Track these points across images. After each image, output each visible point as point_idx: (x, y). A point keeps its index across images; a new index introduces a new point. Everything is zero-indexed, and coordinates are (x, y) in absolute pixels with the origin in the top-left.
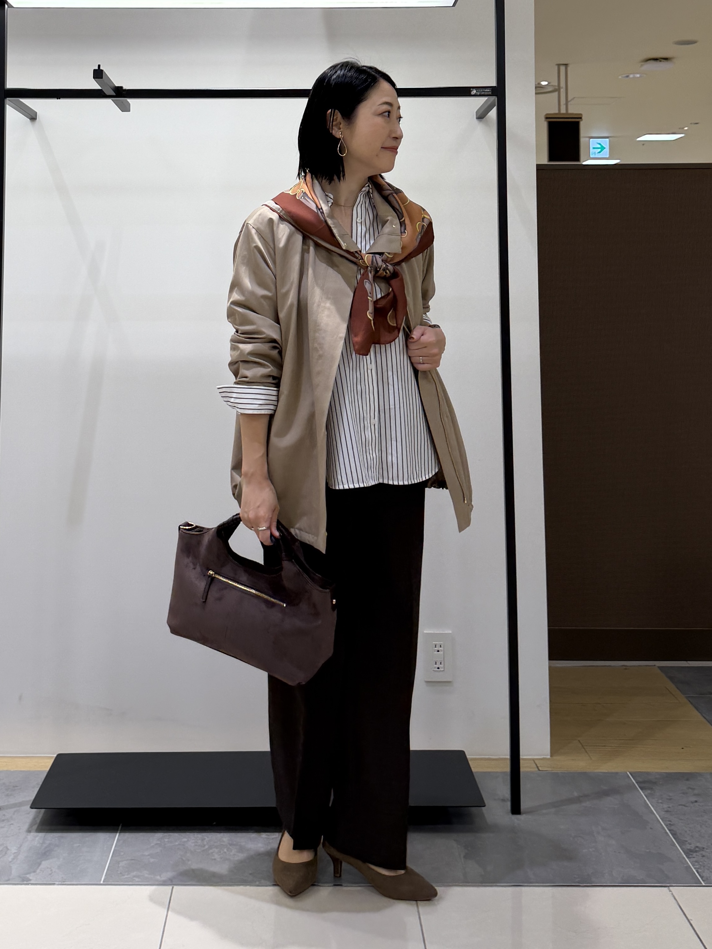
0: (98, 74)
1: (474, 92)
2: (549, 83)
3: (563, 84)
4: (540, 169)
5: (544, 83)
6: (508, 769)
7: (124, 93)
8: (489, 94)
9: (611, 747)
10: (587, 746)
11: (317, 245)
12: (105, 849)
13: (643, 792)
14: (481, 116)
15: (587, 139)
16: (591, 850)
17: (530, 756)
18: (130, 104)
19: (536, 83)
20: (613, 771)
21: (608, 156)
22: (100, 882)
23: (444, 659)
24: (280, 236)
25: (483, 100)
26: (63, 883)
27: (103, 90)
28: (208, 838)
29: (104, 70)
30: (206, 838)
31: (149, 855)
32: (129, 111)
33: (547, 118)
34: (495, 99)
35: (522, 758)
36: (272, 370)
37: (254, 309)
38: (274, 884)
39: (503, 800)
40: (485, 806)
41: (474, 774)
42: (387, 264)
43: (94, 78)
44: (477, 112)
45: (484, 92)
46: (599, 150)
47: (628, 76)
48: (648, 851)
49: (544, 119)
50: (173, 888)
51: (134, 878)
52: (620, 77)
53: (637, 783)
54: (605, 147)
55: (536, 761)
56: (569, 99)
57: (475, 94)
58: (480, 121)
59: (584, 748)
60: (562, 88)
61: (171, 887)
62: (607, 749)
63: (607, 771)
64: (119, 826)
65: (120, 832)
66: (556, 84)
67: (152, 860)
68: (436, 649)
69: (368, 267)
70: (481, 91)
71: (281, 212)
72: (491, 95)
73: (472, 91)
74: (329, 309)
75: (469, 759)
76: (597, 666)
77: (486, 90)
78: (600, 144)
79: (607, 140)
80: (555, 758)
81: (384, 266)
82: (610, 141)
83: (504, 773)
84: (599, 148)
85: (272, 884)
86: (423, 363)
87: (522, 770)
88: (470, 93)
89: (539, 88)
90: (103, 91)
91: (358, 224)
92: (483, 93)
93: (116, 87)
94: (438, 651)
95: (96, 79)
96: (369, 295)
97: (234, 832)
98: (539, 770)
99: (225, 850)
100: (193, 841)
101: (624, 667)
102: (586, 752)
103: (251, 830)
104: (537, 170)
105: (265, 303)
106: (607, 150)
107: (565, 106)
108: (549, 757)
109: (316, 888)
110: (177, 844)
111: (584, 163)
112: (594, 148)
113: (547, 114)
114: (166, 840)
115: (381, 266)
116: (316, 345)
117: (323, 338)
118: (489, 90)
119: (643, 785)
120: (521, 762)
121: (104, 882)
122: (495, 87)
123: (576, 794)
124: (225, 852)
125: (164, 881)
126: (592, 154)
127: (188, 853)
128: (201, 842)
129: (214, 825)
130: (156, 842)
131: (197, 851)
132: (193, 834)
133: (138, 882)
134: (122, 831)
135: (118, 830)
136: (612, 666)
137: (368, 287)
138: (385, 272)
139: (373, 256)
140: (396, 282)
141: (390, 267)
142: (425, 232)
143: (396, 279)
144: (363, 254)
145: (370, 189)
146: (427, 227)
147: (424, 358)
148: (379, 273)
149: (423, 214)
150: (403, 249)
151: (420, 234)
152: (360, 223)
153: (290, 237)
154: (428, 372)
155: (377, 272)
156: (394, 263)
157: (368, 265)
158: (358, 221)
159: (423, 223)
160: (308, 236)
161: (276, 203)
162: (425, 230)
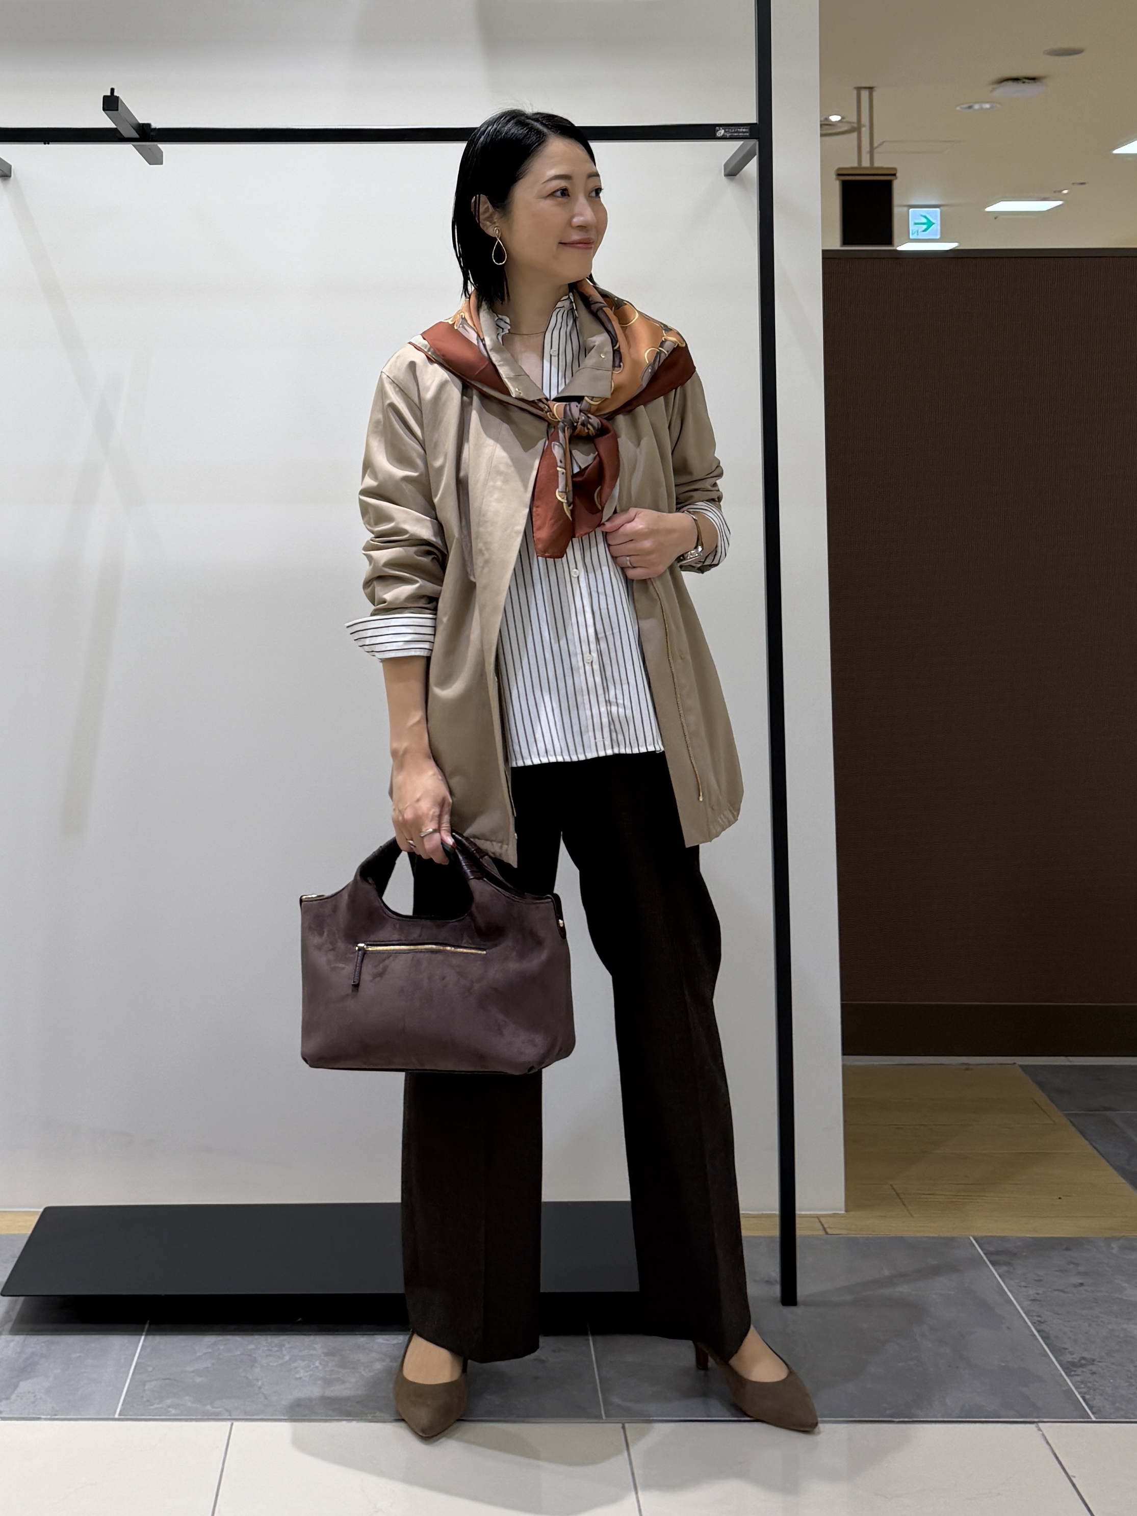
0: (111, 103)
1: (721, 132)
2: (843, 118)
3: (865, 120)
4: (828, 257)
5: (835, 118)
6: (776, 1232)
7: (152, 133)
8: (746, 135)
9: (943, 1197)
10: (904, 1194)
12: (122, 1361)
13: (996, 1270)
14: (733, 171)
15: (905, 209)
16: (911, 1363)
17: (810, 1211)
18: (162, 152)
19: (823, 119)
20: (947, 1235)
21: (938, 237)
22: (114, 1415)
24: (428, 384)
25: (736, 145)
26: (53, 1417)
27: (119, 129)
28: (289, 1343)
29: (121, 97)
30: (286, 1343)
31: (193, 1372)
32: (162, 164)
33: (839, 175)
34: (755, 144)
35: (799, 1214)
37: (392, 498)
39: (769, 1282)
42: (589, 415)
43: (104, 110)
44: (726, 165)
45: (737, 132)
46: (925, 227)
47: (970, 107)
48: (1003, 1364)
49: (834, 177)
50: (232, 1425)
51: (170, 1409)
52: (958, 108)
53: (985, 1254)
54: (934, 221)
55: (823, 1220)
56: (875, 145)
57: (723, 135)
58: (732, 180)
59: (900, 1199)
60: (864, 126)
61: (229, 1423)
62: (937, 1199)
63: (936, 1235)
64: (145, 1324)
65: (146, 1335)
66: (855, 119)
67: (198, 1380)
69: (559, 421)
70: (733, 131)
71: (429, 350)
72: (749, 137)
73: (718, 131)
74: (501, 489)
76: (922, 1065)
77: (741, 130)
78: (925, 217)
79: (938, 209)
80: (852, 1213)
81: (583, 418)
82: (942, 212)
83: (770, 1239)
84: (924, 224)
85: (393, 1418)
86: (636, 567)
87: (799, 1233)
88: (715, 135)
89: (827, 127)
90: (119, 131)
91: (553, 358)
92: (736, 134)
93: (139, 124)
95: (107, 112)
96: (559, 464)
97: (332, 1335)
98: (827, 1233)
99: (317, 1364)
100: (266, 1349)
101: (966, 1067)
102: (904, 1205)
103: (359, 1331)
104: (824, 258)
105: (409, 487)
106: (937, 227)
107: (868, 156)
108: (843, 1212)
110: (239, 1353)
111: (899, 248)
112: (916, 224)
113: (839, 169)
114: (222, 1347)
115: (579, 419)
116: (481, 545)
117: (491, 534)
118: (746, 129)
119: (994, 1258)
120: (798, 1220)
121: (120, 1415)
122: (756, 124)
123: (887, 1272)
124: (317, 1367)
125: (218, 1414)
126: (913, 234)
127: (257, 1367)
128: (278, 1351)
129: (299, 1322)
130: (205, 1351)
131: (271, 1364)
132: (265, 1336)
133: (175, 1415)
134: (149, 1333)
135: (143, 1331)
136: (945, 1065)
137: (557, 452)
138: (586, 428)
139: (566, 405)
140: (603, 444)
141: (594, 420)
142: (662, 363)
143: (604, 437)
144: (550, 403)
145: (571, 302)
146: (669, 356)
147: (633, 559)
148: (577, 431)
149: (664, 336)
150: (617, 390)
151: (650, 367)
152: (555, 356)
153: (442, 386)
154: (649, 582)
155: (575, 428)
156: (601, 415)
157: (560, 420)
158: (552, 354)
159: (660, 348)
160: (468, 382)
161: (424, 339)
162: (664, 360)
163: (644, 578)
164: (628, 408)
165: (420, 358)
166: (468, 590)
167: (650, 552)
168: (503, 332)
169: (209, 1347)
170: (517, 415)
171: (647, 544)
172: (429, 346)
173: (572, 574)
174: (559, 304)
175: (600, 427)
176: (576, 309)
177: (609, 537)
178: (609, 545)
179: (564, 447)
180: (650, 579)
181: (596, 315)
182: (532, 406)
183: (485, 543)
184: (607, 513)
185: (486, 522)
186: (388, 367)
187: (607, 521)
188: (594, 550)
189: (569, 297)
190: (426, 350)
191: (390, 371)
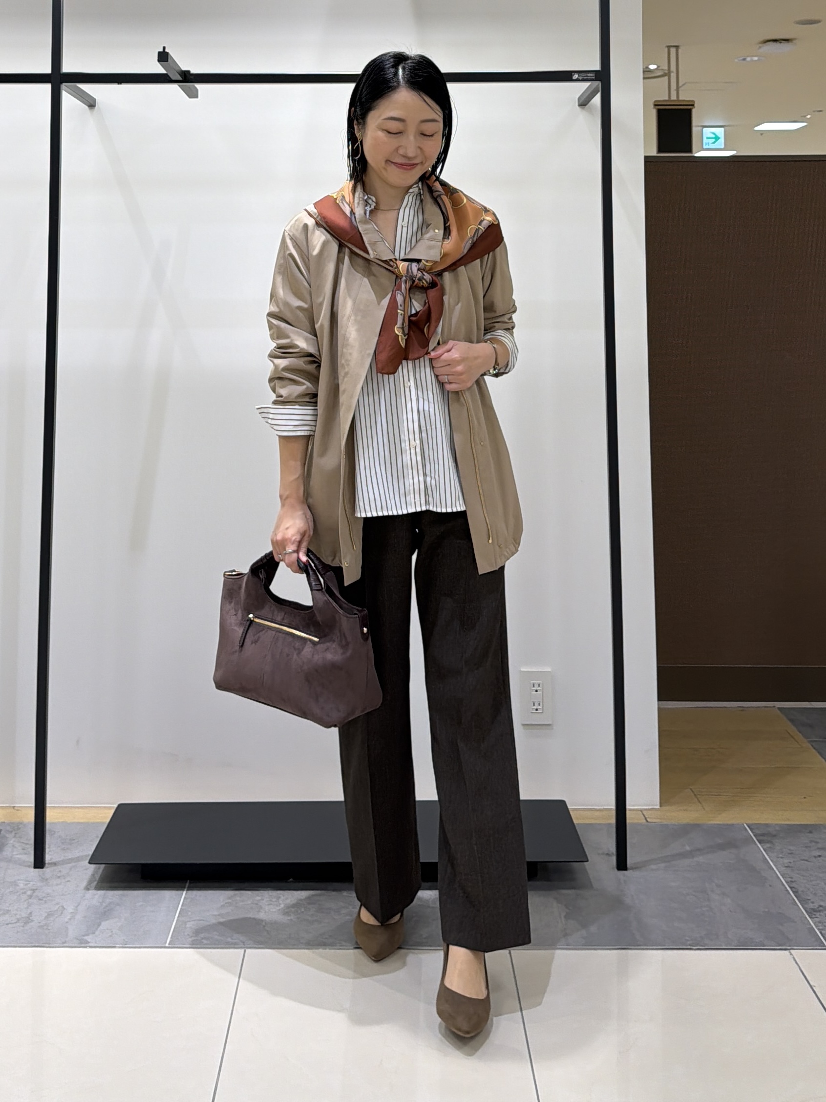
0: (163, 57)
1: (576, 76)
2: (658, 67)
3: (673, 68)
4: (648, 161)
5: (653, 67)
6: (613, 821)
7: (191, 77)
8: (593, 78)
9: (726, 797)
10: (699, 795)
11: (352, 252)
12: (170, 908)
13: (762, 846)
14: (584, 103)
15: (700, 128)
16: (704, 909)
17: (637, 806)
18: (198, 90)
19: (645, 67)
20: (729, 823)
21: (723, 147)
22: (165, 945)
23: (543, 699)
24: (315, 243)
25: (586, 85)
26: (124, 946)
27: (169, 74)
28: (284, 896)
29: (169, 52)
30: (282, 896)
31: (219, 915)
32: (197, 97)
33: (655, 105)
34: (599, 84)
35: (629, 809)
36: (308, 388)
37: (290, 321)
38: (356, 946)
39: (608, 855)
40: (587, 861)
41: (577, 828)
42: (424, 273)
43: (158, 61)
44: (579, 99)
45: (587, 76)
46: (714, 140)
47: (744, 59)
48: (767, 910)
49: (652, 106)
50: (245, 951)
51: (203, 941)
52: (736, 60)
53: (755, 835)
54: (720, 137)
55: (645, 813)
56: (680, 84)
57: (577, 78)
58: (583, 108)
59: (697, 798)
60: (673, 72)
61: (243, 950)
62: (722, 798)
63: (721, 823)
64: (186, 882)
65: (187, 890)
66: (667, 68)
67: (222, 921)
68: (534, 688)
69: (402, 276)
70: (584, 75)
71: (317, 217)
72: (595, 79)
73: (573, 75)
75: (570, 810)
76: (711, 707)
77: (589, 74)
78: (714, 134)
79: (722, 129)
80: (664, 808)
81: (420, 275)
82: (725, 132)
83: (609, 825)
84: (713, 138)
86: (451, 383)
87: (628, 821)
88: (572, 78)
89: (648, 73)
90: (169, 76)
91: (404, 228)
92: (586, 78)
93: (182, 71)
94: (536, 691)
95: (160, 62)
96: (399, 307)
97: (312, 889)
98: (647, 821)
99: (303, 910)
100: (268, 899)
101: (741, 709)
102: (699, 802)
104: (646, 162)
105: (301, 314)
106: (722, 140)
107: (675, 92)
108: (658, 807)
109: (403, 951)
110: (250, 902)
111: (697, 155)
112: (708, 138)
113: (656, 101)
114: (238, 899)
115: (417, 275)
116: (343, 361)
117: (351, 354)
118: (593, 74)
119: (761, 838)
120: (628, 812)
121: (169, 944)
122: (599, 71)
123: (688, 848)
124: (303, 912)
125: (236, 944)
126: (705, 145)
127: (262, 912)
128: (276, 901)
129: (291, 882)
130: (227, 901)
131: (271, 910)
132: (267, 891)
133: (206, 944)
134: (190, 888)
135: (185, 888)
136: (728, 707)
137: (399, 299)
138: (421, 282)
139: (409, 264)
140: (432, 293)
141: (427, 277)
142: (480, 237)
143: (434, 289)
144: (398, 262)
145: (419, 189)
146: (485, 230)
147: (450, 377)
148: (415, 283)
149: (483, 216)
150: (444, 256)
151: (471, 240)
152: (405, 227)
153: (325, 244)
154: (460, 393)
155: (414, 281)
156: (433, 272)
157: (403, 274)
158: (404, 225)
159: (479, 226)
160: (343, 243)
161: (315, 208)
162: (481, 235)
163: (457, 390)
164: (453, 267)
165: (311, 222)
166: (335, 391)
167: (461, 374)
168: (370, 207)
169: (229, 898)
170: (375, 269)
171: (459, 368)
172: (317, 214)
173: (406, 385)
174: (411, 190)
175: (431, 281)
176: (423, 194)
177: (434, 362)
178: (433, 367)
179: (405, 294)
180: (461, 391)
181: (436, 200)
182: (385, 263)
183: (347, 360)
184: (432, 344)
185: (348, 345)
186: (289, 227)
187: (433, 350)
188: (422, 369)
189: (418, 186)
190: (315, 217)
191: (290, 230)
